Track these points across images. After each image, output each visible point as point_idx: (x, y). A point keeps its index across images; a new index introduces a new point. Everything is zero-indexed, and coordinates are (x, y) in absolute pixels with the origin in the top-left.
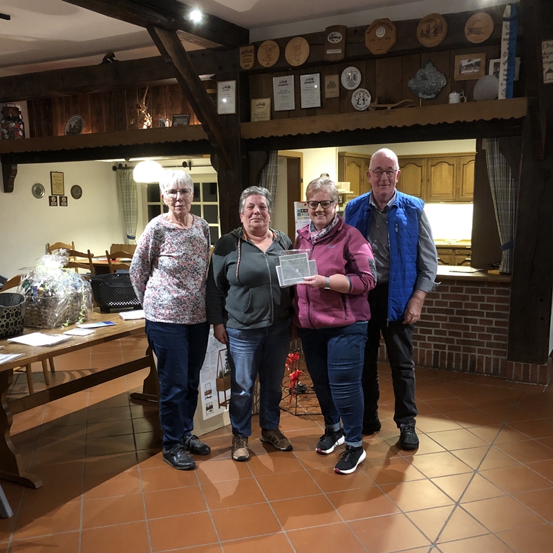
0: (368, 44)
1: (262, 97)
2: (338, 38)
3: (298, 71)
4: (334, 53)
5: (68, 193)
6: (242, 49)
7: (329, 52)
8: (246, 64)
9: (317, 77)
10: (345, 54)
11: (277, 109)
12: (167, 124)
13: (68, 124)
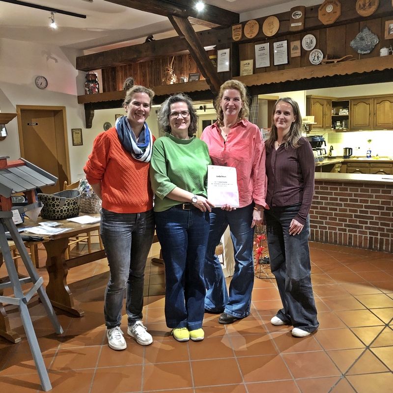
0: (320, 18)
1: (248, 59)
3: (272, 40)
4: (296, 25)
6: (233, 27)
7: (293, 25)
8: (236, 37)
9: (285, 43)
10: (304, 26)
11: (257, 66)
12: (186, 80)
13: (125, 83)
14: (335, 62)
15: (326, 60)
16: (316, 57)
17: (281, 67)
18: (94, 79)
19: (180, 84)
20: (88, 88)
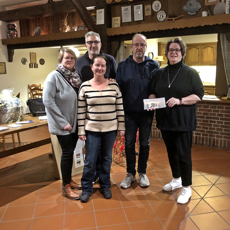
1: (117, 17)
5: (38, 62)
8: (109, 1)
9: (141, 6)
11: (123, 21)
13: (35, 31)
14: (174, 20)
15: (168, 18)
16: (161, 16)
17: (139, 22)
18: (13, 27)
19: (72, 32)
20: (9, 34)
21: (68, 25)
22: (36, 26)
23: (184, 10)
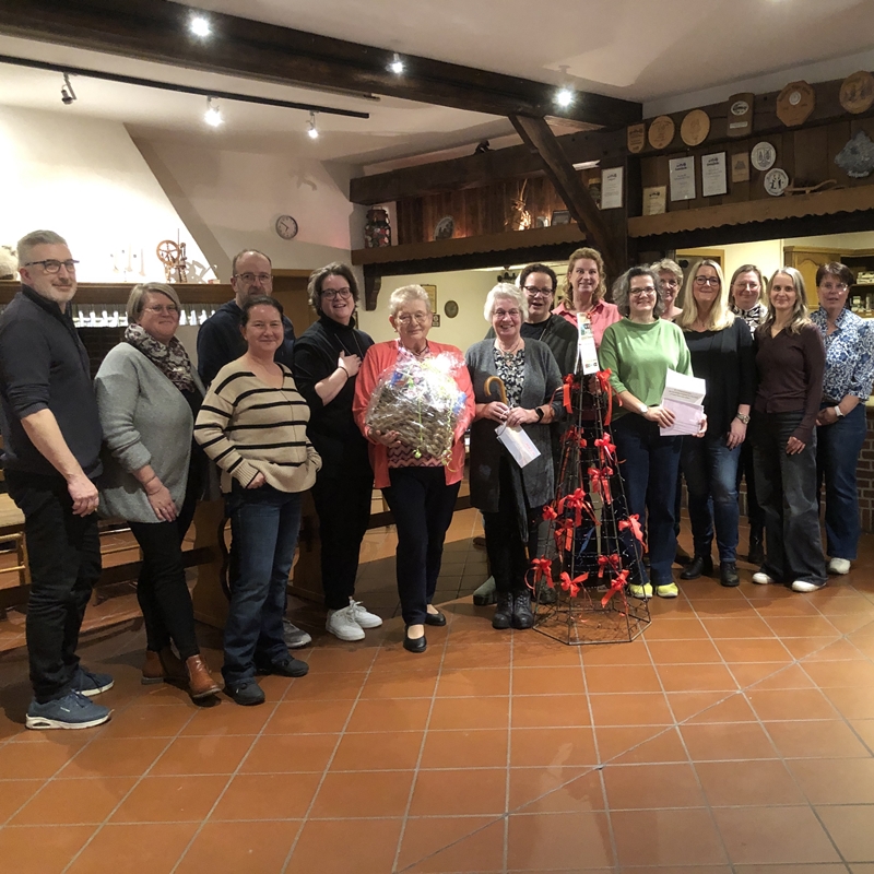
0: (779, 114)
1: (657, 186)
2: (743, 109)
3: (698, 152)
4: (739, 127)
5: (441, 311)
6: (630, 129)
7: (732, 126)
8: (635, 146)
9: (722, 156)
10: (753, 126)
11: (673, 198)
12: (546, 223)
13: (438, 228)
15: (792, 188)
16: (776, 182)
17: (716, 200)
18: (381, 219)
19: (536, 229)
20: (371, 236)
21: (525, 209)
22: (441, 214)
23: (837, 165)
